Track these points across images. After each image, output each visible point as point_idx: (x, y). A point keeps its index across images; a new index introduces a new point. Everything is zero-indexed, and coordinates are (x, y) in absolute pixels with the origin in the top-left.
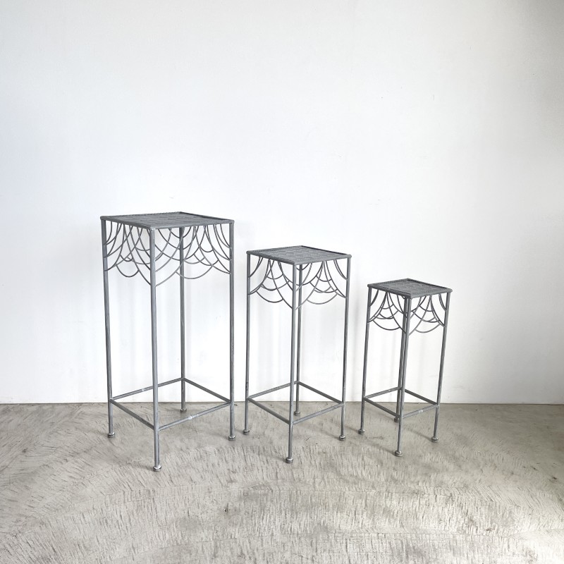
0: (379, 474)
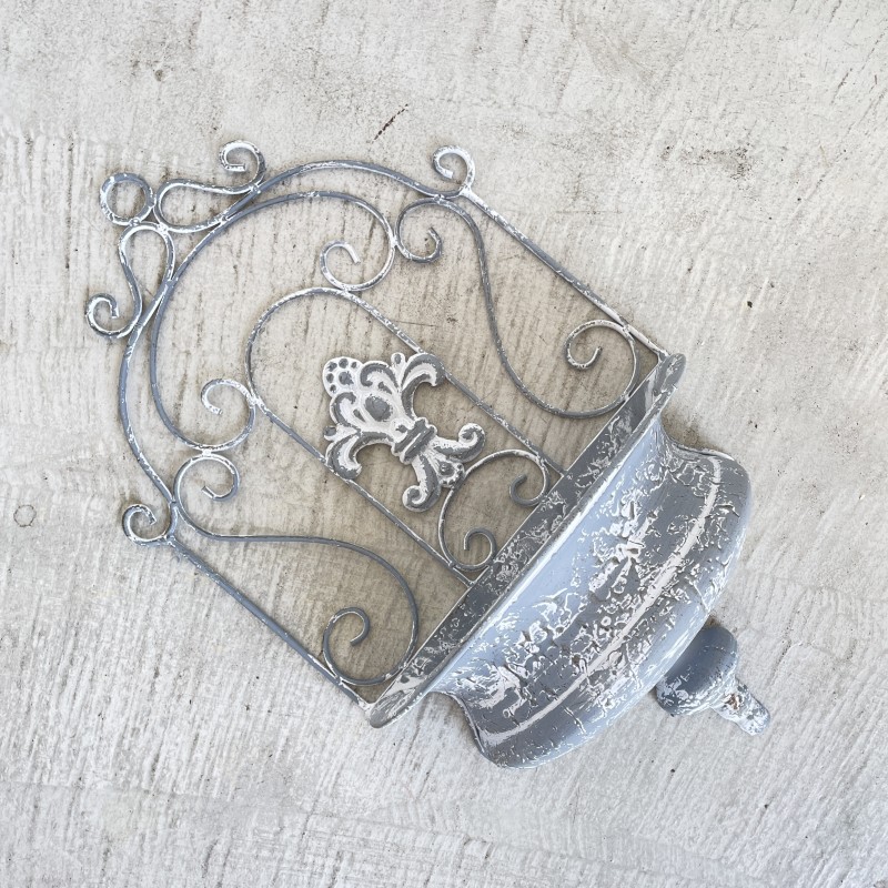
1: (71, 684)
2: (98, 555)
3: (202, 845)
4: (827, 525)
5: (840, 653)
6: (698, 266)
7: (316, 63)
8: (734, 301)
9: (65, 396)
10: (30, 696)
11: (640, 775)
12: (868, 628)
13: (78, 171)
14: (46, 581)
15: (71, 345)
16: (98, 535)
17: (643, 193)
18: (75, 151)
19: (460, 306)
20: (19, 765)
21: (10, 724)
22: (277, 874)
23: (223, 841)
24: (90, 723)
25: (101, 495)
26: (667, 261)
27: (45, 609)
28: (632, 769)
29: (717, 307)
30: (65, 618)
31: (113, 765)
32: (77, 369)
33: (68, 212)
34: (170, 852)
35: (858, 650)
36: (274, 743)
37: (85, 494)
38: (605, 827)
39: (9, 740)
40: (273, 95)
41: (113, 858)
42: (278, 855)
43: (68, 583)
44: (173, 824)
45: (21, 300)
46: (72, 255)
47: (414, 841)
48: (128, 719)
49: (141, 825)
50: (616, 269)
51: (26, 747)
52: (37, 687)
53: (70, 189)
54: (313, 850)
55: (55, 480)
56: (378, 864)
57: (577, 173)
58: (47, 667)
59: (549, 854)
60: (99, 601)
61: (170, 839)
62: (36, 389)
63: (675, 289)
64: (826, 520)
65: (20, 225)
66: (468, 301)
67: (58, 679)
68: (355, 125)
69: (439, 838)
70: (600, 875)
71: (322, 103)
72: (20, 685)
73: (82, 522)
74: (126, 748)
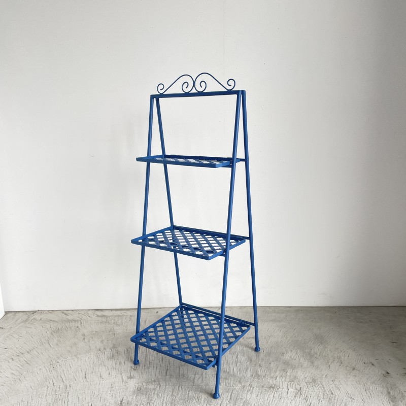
0: (247, 370)
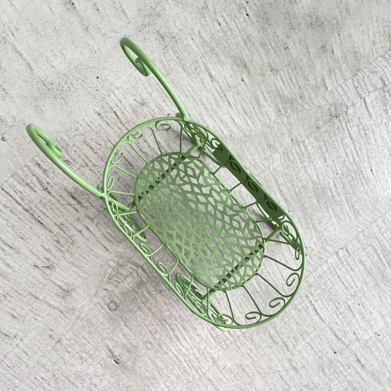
1: (180, 337)
2: (146, 293)
3: (266, 338)
4: (338, 54)
5: (380, 85)
6: (221, 20)
7: (44, 84)
8: (242, 19)
9: (85, 261)
10: (173, 353)
11: (364, 182)
12: (380, 70)
13: (12, 193)
14: (140, 317)
15: (69, 244)
16: (139, 288)
17: (181, 16)
18: (5, 189)
19: (166, 108)
20: (191, 375)
21: (176, 367)
22: (296, 322)
23: (271, 330)
24: (198, 341)
25: (127, 276)
26: (210, 28)
27: (149, 325)
28: (360, 182)
29: (239, 26)
30: (157, 321)
31: (218, 345)
32: (79, 249)
33: (24, 208)
34: (260, 349)
35: (385, 79)
36: (255, 288)
37: (122, 281)
38: (370, 207)
39: (181, 371)
40: (43, 108)
41: (246, 369)
42: (291, 316)
43: (146, 310)
44: (252, 341)
45: (40, 248)
46: (39, 219)
47: (323, 270)
48: (207, 328)
49: (244, 352)
50: (198, 47)
51: (188, 368)
52: (172, 348)
53: (17, 201)
54: (299, 304)
55: (109, 287)
56: (320, 287)
57: (156, 32)
58: (168, 340)
59: (363, 231)
60: (161, 305)
61: (256, 346)
62: (74, 268)
63: (221, 34)
64: (336, 53)
65: (14, 228)
66: (167, 104)
67: (175, 339)
68: (77, 90)
69: (329, 261)
70: (383, 221)
71: (60, 94)
72: (166, 353)
73: (131, 289)
74: (215, 336)
